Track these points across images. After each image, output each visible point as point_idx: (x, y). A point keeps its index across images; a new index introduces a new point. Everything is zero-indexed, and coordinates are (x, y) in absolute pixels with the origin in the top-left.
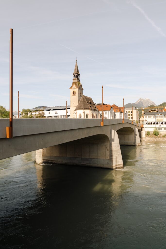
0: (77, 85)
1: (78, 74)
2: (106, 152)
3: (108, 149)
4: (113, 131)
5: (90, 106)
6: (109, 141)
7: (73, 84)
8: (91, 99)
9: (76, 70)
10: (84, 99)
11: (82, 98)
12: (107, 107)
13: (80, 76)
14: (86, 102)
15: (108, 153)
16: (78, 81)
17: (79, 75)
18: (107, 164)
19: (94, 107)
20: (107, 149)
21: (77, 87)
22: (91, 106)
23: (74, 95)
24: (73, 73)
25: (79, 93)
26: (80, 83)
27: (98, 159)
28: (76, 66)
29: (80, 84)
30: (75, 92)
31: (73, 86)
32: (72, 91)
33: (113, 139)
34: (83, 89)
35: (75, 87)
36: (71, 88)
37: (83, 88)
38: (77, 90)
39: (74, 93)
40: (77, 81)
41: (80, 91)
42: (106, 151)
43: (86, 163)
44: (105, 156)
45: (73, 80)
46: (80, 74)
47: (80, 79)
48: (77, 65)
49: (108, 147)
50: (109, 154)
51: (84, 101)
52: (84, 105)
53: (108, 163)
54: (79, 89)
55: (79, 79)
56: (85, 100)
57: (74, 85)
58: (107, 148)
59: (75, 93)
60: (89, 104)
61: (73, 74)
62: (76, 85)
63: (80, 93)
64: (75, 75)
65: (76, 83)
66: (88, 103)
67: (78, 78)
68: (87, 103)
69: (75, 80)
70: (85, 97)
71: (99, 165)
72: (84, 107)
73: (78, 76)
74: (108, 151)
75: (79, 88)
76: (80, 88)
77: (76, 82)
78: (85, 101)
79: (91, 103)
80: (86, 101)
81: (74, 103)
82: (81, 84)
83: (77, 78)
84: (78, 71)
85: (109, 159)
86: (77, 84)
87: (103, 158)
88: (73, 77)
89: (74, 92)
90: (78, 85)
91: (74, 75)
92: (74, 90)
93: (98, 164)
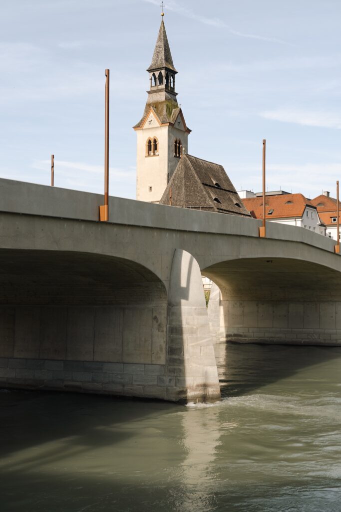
0: (165, 113)
1: (166, 69)
2: (152, 337)
3: (160, 325)
4: (186, 256)
5: (211, 198)
6: (166, 294)
7: (147, 112)
8: (223, 169)
9: (162, 56)
10: (187, 168)
11: (179, 166)
12: (289, 202)
13: (176, 75)
14: (199, 181)
15: (161, 340)
16: (166, 99)
17: (171, 73)
18: (156, 383)
19: (232, 201)
20: (156, 326)
21: (163, 123)
22: (216, 199)
23: (152, 153)
24: (147, 68)
25: (173, 148)
26: (176, 106)
27: (124, 363)
28: (159, 36)
29: (175, 112)
30: (155, 141)
31: (149, 119)
32: (142, 138)
33: (183, 288)
34: (189, 131)
35: (156, 123)
36: (138, 126)
37: (188, 126)
38: (162, 135)
39: (152, 146)
40: (163, 99)
41: (173, 139)
42: (156, 332)
43: (81, 379)
44: (152, 351)
45: (147, 94)
46: (177, 69)
47: (176, 91)
48: (165, 32)
49: (163, 318)
50: (164, 346)
51: (187, 176)
52: (186, 196)
53: (160, 380)
54: (169, 132)
55: (171, 91)
56: (194, 172)
57: (152, 116)
58: (157, 322)
59: (155, 148)
60: (209, 190)
61: (149, 71)
62: (158, 113)
63: (177, 147)
64: (157, 74)
65: (160, 107)
66: (204, 184)
67: (167, 86)
68: (202, 186)
69: (154, 95)
70: (192, 161)
71: (126, 388)
72: (187, 202)
73: (167, 78)
74: (162, 331)
75: (171, 124)
76: (176, 126)
77: (161, 103)
78: (193, 176)
79: (218, 187)
80: (196, 176)
81: (151, 188)
82: (180, 111)
83: (163, 86)
84: (168, 58)
85: (164, 363)
86: (162, 111)
87: (142, 361)
88: (149, 81)
89: (150, 142)
90: (169, 112)
91: (154, 75)
92: (151, 135)
93: (124, 386)
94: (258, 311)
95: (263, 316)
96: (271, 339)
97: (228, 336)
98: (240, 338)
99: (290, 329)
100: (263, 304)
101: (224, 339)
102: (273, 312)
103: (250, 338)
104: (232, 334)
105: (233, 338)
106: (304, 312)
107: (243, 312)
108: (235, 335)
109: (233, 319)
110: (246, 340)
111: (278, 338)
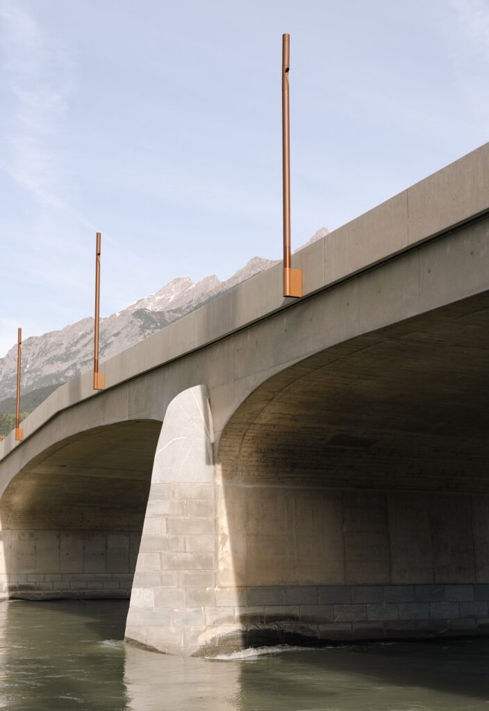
94: (59, 547)
95: (67, 554)
96: (81, 591)
97: (11, 589)
98: (30, 592)
99: (110, 575)
100: (67, 536)
101: (6, 595)
102: (84, 548)
103: (47, 592)
104: (16, 584)
105: (19, 592)
106: (130, 548)
107: (35, 547)
108: (22, 587)
109: (19, 559)
110: (40, 594)
111: (92, 589)
